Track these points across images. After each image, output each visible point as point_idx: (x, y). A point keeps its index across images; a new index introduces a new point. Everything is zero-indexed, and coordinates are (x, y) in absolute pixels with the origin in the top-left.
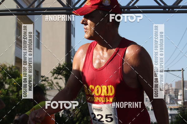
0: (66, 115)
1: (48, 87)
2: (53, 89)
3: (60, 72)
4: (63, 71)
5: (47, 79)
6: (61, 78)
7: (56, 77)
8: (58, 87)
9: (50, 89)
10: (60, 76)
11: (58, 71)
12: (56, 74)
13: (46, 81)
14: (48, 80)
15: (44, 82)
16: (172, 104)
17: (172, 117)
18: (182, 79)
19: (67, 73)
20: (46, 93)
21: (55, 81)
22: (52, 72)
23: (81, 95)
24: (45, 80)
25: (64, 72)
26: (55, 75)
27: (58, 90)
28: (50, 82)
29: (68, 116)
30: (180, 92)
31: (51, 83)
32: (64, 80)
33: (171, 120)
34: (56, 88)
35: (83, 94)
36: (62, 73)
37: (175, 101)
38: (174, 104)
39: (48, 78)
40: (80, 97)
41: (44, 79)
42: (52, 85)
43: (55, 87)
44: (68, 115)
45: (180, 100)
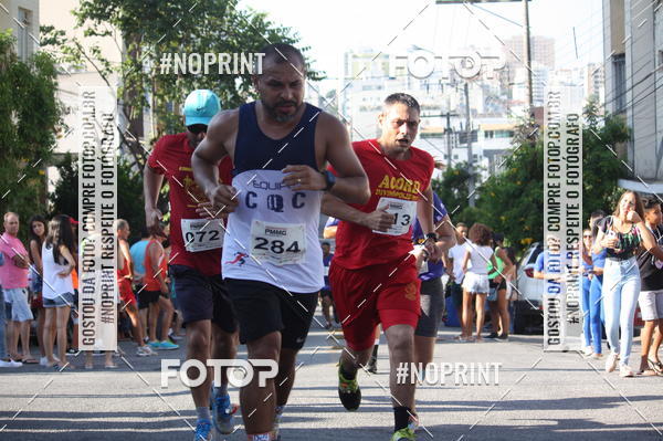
0: (131, 159)
1: (66, 66)
2: (83, 71)
3: (103, 10)
4: (115, 6)
5: (60, 38)
6: (107, 33)
7: (93, 28)
8: (98, 63)
9: (73, 71)
10: (105, 26)
11: (97, 10)
12: (92, 18)
13: (59, 44)
14: (64, 41)
15: (49, 48)
16: (491, 115)
17: (490, 161)
18: (525, 27)
19: (127, 16)
20: (56, 84)
21: (88, 43)
22: (78, 11)
23: (180, 90)
24: (53, 42)
25: (120, 12)
26: (89, 23)
27: (100, 72)
28: (73, 45)
29: (137, 161)
30: (520, 75)
31: (76, 51)
32: (120, 41)
33: (491, 169)
34: (91, 68)
35: (185, 86)
36: (109, 14)
37: (501, 106)
38: (500, 115)
39: (63, 33)
40: (174, 97)
41: (49, 36)
42: (79, 57)
43: (88, 64)
44: (137, 159)
45: (520, 103)
